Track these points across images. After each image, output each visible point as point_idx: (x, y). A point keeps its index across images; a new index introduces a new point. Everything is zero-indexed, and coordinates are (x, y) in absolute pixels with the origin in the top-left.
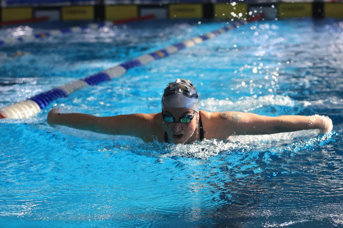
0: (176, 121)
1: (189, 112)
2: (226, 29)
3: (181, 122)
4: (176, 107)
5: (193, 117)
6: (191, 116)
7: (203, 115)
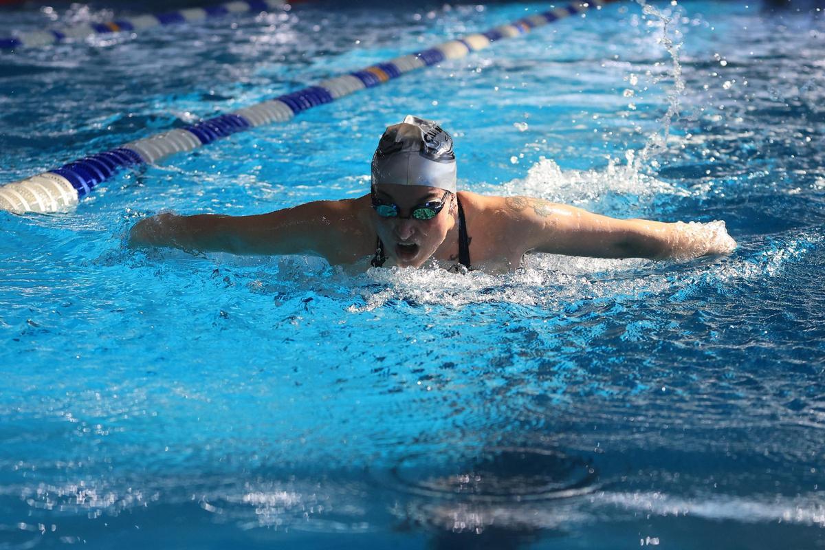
0: (405, 214)
1: (433, 196)
2: (551, 18)
3: (415, 218)
4: (404, 183)
5: (443, 205)
6: (438, 203)
7: (467, 201)
